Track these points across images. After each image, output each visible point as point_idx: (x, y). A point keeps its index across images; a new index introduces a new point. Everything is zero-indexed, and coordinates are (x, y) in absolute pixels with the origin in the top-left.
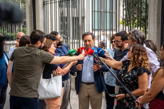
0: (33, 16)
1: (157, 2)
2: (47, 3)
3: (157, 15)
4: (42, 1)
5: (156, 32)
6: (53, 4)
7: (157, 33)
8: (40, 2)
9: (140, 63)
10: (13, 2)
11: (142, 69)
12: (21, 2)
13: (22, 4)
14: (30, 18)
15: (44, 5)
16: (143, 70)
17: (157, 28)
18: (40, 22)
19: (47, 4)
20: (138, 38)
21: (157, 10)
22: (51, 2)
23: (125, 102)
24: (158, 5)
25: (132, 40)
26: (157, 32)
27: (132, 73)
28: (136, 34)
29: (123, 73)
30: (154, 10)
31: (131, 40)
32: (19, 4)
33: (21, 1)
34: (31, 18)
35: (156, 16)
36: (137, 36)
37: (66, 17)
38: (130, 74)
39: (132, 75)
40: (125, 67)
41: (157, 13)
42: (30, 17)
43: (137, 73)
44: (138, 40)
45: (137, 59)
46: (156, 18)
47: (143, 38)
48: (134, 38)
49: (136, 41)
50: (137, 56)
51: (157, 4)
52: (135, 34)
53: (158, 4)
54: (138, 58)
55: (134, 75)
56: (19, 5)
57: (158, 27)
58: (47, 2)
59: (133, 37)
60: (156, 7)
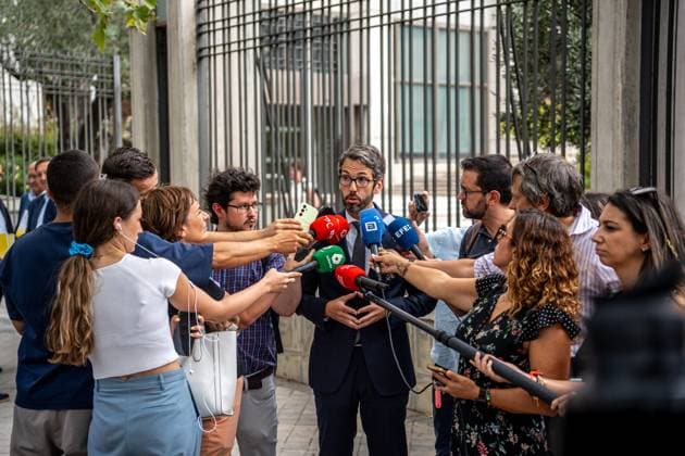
0: (157, 104)
1: (623, 49)
2: (212, 52)
3: (624, 97)
4: (194, 47)
5: (620, 162)
6: (234, 56)
7: (625, 167)
8: (185, 52)
9: (538, 290)
10: (89, 50)
11: (545, 313)
12: (119, 53)
13: (121, 59)
14: (148, 112)
15: (200, 59)
16: (548, 314)
17: (625, 149)
18: (185, 125)
19: (212, 58)
20: (550, 189)
21: (624, 77)
22: (227, 50)
23: (474, 442)
24: (626, 59)
25: (528, 199)
26: (624, 162)
27: (503, 324)
28: (538, 173)
29: (472, 325)
30: (614, 79)
31: (523, 199)
32: (112, 58)
33: (117, 49)
34: (151, 112)
35: (620, 102)
36: (544, 182)
37: (299, 108)
38: (496, 328)
39: (502, 335)
40: (486, 301)
41: (624, 91)
42: (149, 107)
43: (524, 326)
44: (551, 196)
45: (526, 275)
46: (620, 108)
47: (571, 187)
48: (534, 190)
49: (542, 203)
50: (530, 263)
51: (622, 55)
52: (535, 172)
53: (627, 54)
54: (529, 271)
55: (509, 333)
56: (112, 63)
57: (628, 142)
58: (212, 50)
59: (529, 185)
60: (619, 67)
